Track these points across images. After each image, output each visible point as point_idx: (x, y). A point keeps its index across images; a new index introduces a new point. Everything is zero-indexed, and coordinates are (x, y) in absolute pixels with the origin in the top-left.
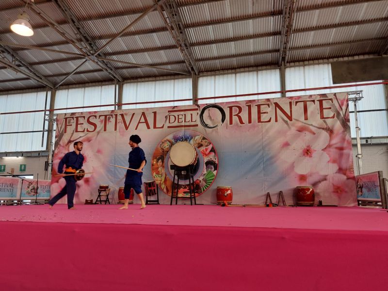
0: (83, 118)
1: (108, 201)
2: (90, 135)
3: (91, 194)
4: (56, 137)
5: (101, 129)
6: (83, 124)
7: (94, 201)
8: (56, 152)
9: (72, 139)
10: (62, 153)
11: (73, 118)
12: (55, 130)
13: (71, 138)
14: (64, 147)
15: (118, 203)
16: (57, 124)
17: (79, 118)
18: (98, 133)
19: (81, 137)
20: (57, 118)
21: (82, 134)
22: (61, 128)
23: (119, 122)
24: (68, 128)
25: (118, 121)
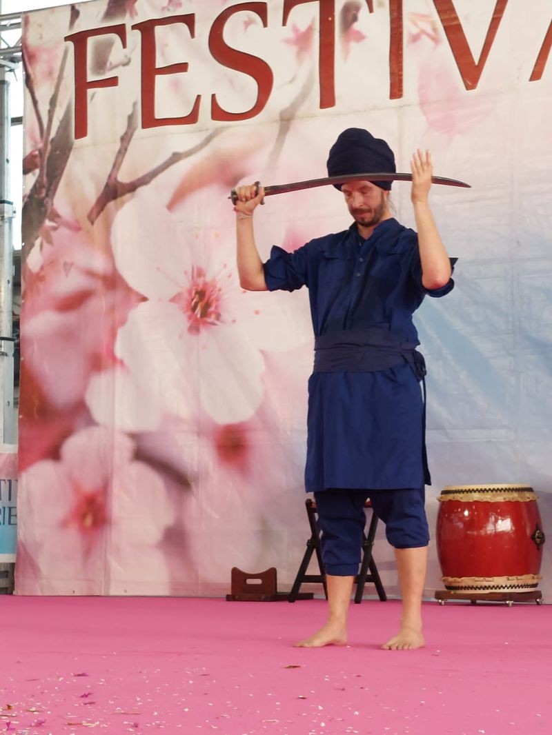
0: (183, 27)
1: (375, 578)
2: (234, 136)
3: (265, 534)
4: (27, 168)
5: (303, 96)
6: (182, 67)
7: (286, 581)
8: (34, 261)
9: (124, 177)
10: (68, 266)
11: (120, 30)
12: (17, 121)
13: (116, 166)
14: (77, 229)
15: (438, 595)
16: (28, 81)
17: (159, 30)
18: (286, 121)
19: (176, 158)
20: (23, 46)
21: (179, 138)
22: (53, 102)
23: (415, 38)
24: (97, 99)
25: (408, 28)
